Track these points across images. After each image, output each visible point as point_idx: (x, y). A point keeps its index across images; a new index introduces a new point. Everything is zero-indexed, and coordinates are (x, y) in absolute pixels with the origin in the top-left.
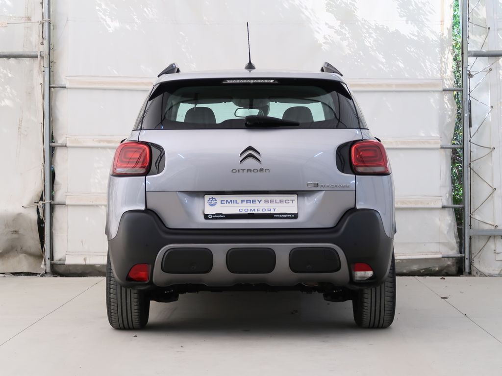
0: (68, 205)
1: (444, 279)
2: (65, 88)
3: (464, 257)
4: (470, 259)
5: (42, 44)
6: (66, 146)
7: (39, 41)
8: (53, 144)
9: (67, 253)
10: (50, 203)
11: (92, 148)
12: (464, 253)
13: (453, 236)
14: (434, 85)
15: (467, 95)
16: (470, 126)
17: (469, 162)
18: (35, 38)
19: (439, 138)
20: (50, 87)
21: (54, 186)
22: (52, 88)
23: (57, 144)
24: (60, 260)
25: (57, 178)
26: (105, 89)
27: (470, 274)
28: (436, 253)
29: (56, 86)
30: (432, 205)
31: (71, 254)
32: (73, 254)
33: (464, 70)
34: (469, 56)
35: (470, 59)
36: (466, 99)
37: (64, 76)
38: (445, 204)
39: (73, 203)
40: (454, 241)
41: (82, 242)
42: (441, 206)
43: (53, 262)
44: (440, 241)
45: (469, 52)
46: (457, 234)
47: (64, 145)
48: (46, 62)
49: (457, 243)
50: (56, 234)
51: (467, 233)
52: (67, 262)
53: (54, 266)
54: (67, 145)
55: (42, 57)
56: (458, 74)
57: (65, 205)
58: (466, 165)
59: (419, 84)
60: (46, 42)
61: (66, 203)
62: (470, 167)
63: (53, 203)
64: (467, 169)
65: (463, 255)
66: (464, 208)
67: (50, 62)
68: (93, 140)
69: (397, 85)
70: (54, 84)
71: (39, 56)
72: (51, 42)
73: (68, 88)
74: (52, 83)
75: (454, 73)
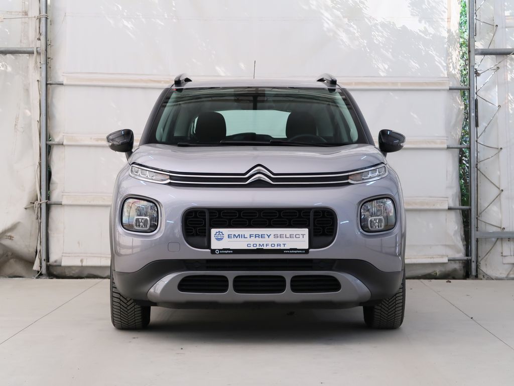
0: (64, 205)
1: (450, 282)
2: (62, 84)
3: (471, 260)
4: (477, 261)
5: (39, 39)
6: (62, 144)
7: (35, 37)
8: (49, 143)
9: (64, 255)
10: (46, 203)
11: (89, 146)
12: (471, 256)
13: (459, 238)
14: (441, 84)
15: (474, 94)
16: (477, 125)
17: (476, 163)
18: (32, 33)
19: (446, 138)
20: (47, 84)
21: (50, 185)
22: (49, 85)
23: (54, 143)
24: (56, 262)
25: (54, 177)
26: (103, 86)
27: (476, 277)
28: (442, 256)
29: (53, 82)
30: (438, 207)
31: (67, 255)
32: (70, 255)
33: (472, 69)
34: (476, 54)
35: (477, 57)
36: (473, 98)
37: (61, 73)
38: (452, 205)
39: (70, 203)
40: (460, 245)
41: (79, 243)
42: (447, 208)
43: (48, 263)
44: (447, 244)
45: (476, 50)
46: (464, 236)
47: (61, 143)
48: (43, 58)
49: (463, 246)
50: (52, 235)
51: (474, 235)
52: (63, 264)
53: (50, 267)
54: (64, 143)
55: (39, 53)
56: (464, 72)
57: (61, 204)
58: (472, 166)
59: (425, 82)
60: (43, 38)
61: (63, 203)
62: (477, 168)
63: (49, 202)
64: (473, 170)
65: (469, 258)
66: (470, 209)
67: (47, 58)
68: (91, 139)
69: (402, 84)
70: (51, 80)
71: (35, 53)
72: (49, 37)
73: (65, 85)
74: (49, 80)
75: (461, 71)
